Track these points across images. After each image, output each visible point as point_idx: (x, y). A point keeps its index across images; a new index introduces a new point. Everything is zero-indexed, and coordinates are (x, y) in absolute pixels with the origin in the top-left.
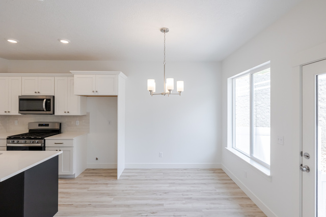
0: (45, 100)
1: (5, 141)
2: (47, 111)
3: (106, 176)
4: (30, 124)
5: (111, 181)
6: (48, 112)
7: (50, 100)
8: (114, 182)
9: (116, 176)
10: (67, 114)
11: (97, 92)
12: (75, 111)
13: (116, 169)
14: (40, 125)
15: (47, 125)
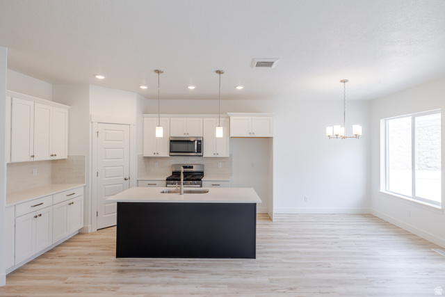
0: (196, 142)
1: (165, 182)
6: (198, 154)
7: (200, 141)
11: (253, 134)
12: (224, 153)
14: (185, 167)
15: (191, 167)
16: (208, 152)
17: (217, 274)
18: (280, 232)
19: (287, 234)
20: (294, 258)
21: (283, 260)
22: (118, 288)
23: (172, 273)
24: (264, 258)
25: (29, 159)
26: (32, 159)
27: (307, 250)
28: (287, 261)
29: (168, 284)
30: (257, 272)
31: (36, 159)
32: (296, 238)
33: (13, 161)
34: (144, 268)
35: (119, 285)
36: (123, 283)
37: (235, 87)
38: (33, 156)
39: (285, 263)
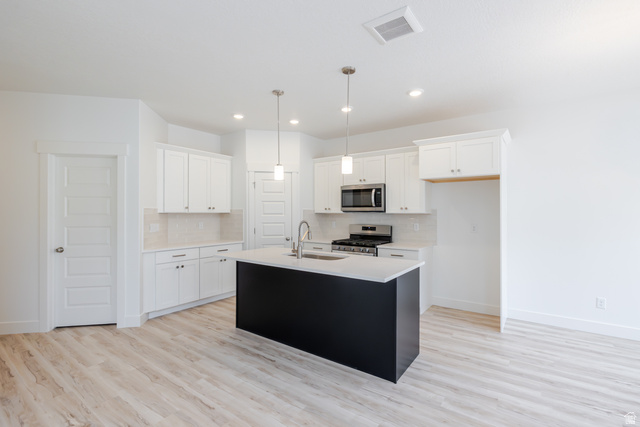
0: (374, 191)
1: (330, 246)
2: (376, 206)
3: (473, 323)
4: (351, 226)
5: (489, 332)
6: (378, 209)
7: (380, 190)
8: (496, 334)
9: (499, 328)
10: (404, 212)
11: (459, 171)
12: (417, 206)
13: (499, 317)
14: (365, 228)
15: (373, 229)
16: (393, 205)
17: (312, 385)
18: (496, 353)
19: (507, 361)
20: (473, 409)
21: (445, 404)
22: (198, 359)
23: (263, 363)
24: (411, 388)
25: (183, 211)
26: (186, 211)
27: (524, 404)
28: (451, 408)
29: (245, 374)
30: (375, 405)
31: (191, 211)
32: (521, 374)
33: (166, 211)
34: (245, 347)
35: (204, 357)
36: (209, 357)
37: (408, 93)
38: (187, 208)
39: (443, 410)
